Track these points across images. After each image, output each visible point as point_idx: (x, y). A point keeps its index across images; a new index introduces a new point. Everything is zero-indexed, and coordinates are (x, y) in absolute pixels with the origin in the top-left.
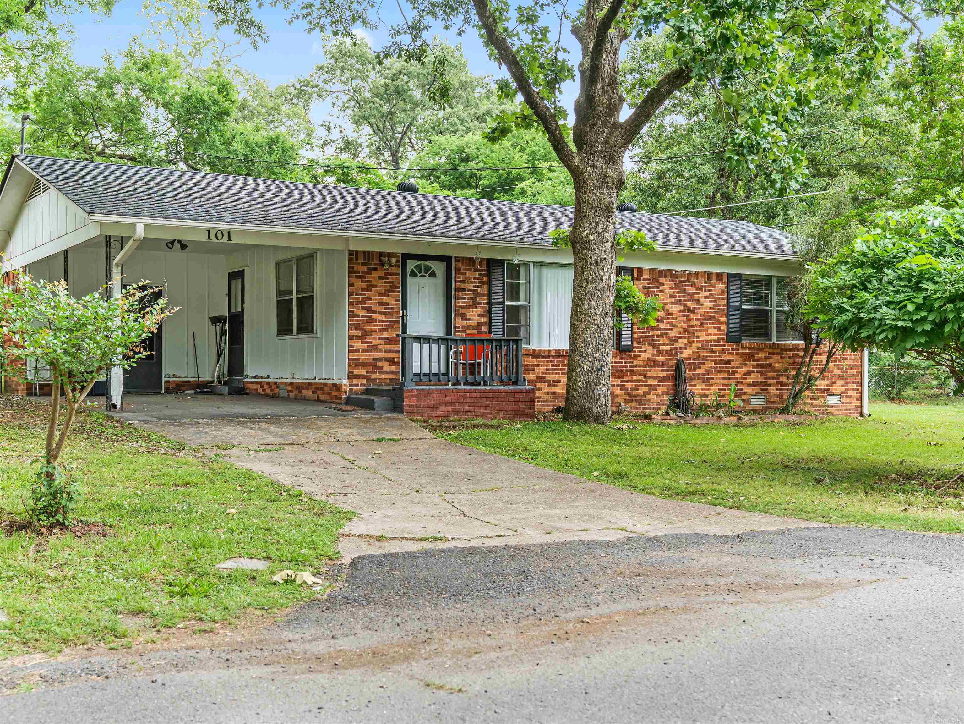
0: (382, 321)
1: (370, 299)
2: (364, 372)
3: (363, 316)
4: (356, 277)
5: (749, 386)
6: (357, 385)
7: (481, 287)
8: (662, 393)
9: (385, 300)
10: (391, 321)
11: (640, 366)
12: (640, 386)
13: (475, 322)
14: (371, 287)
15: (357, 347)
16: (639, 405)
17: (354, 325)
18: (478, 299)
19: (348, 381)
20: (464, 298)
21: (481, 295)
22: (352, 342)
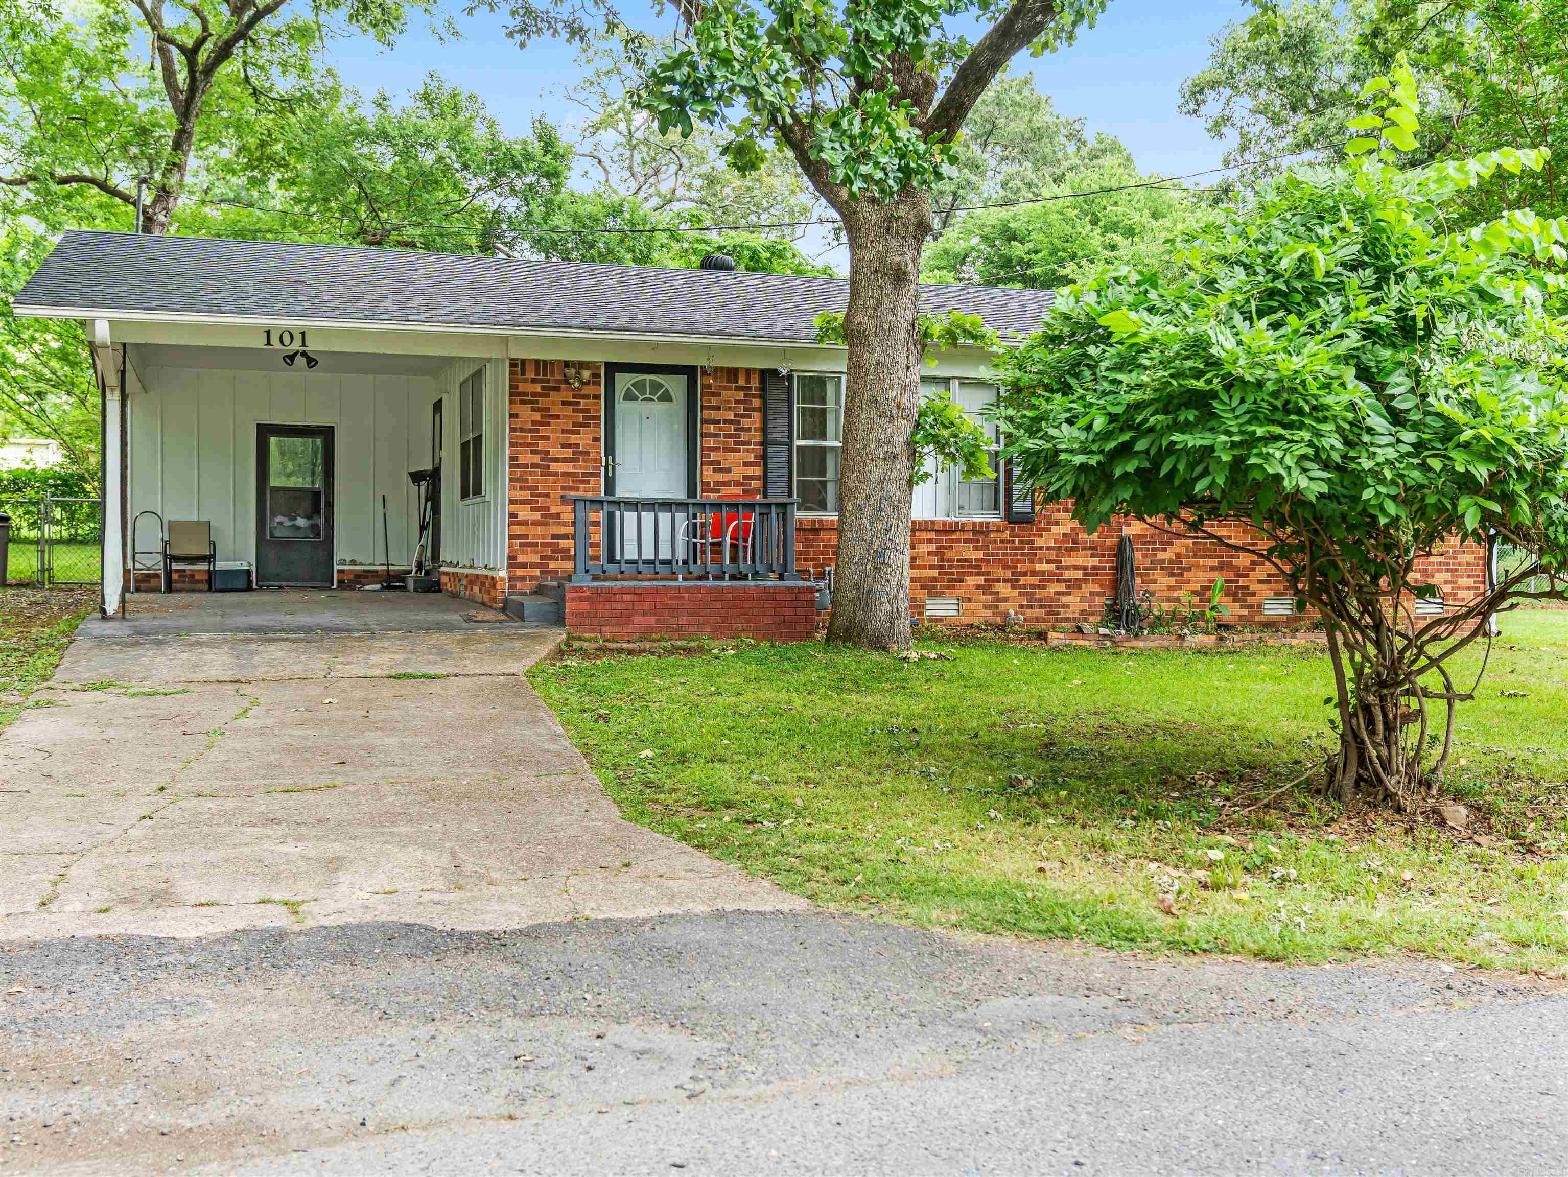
0: (568, 474)
1: (547, 438)
2: (536, 559)
3: (534, 466)
4: (522, 402)
5: (1261, 582)
6: (523, 579)
7: (750, 416)
8: (1092, 593)
9: (574, 438)
10: (583, 474)
11: (1049, 548)
12: (1048, 581)
13: (737, 474)
14: (548, 417)
15: (521, 517)
16: (1047, 613)
17: (518, 480)
18: (744, 436)
19: (509, 572)
20: (716, 435)
21: (749, 430)
22: (515, 508)
